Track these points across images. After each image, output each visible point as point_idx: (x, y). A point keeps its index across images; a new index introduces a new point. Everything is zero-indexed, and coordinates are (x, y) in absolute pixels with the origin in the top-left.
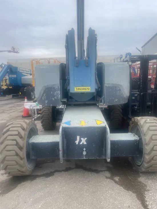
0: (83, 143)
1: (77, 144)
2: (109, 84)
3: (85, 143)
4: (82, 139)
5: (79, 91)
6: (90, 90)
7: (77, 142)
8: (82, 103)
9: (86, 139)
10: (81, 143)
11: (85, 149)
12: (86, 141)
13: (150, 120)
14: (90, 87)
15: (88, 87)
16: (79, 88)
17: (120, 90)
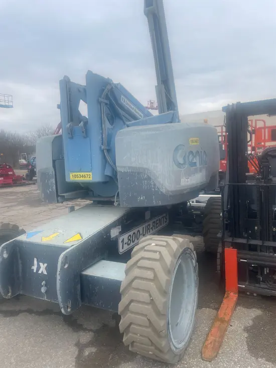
0: (42, 272)
1: (35, 271)
2: (124, 167)
3: (45, 273)
4: (41, 264)
5: (76, 179)
6: (91, 179)
7: (35, 268)
8: (106, 200)
9: (46, 265)
10: (40, 272)
11: (44, 283)
12: (46, 268)
13: (156, 245)
14: (91, 174)
15: (88, 174)
16: (76, 174)
17: (149, 178)
